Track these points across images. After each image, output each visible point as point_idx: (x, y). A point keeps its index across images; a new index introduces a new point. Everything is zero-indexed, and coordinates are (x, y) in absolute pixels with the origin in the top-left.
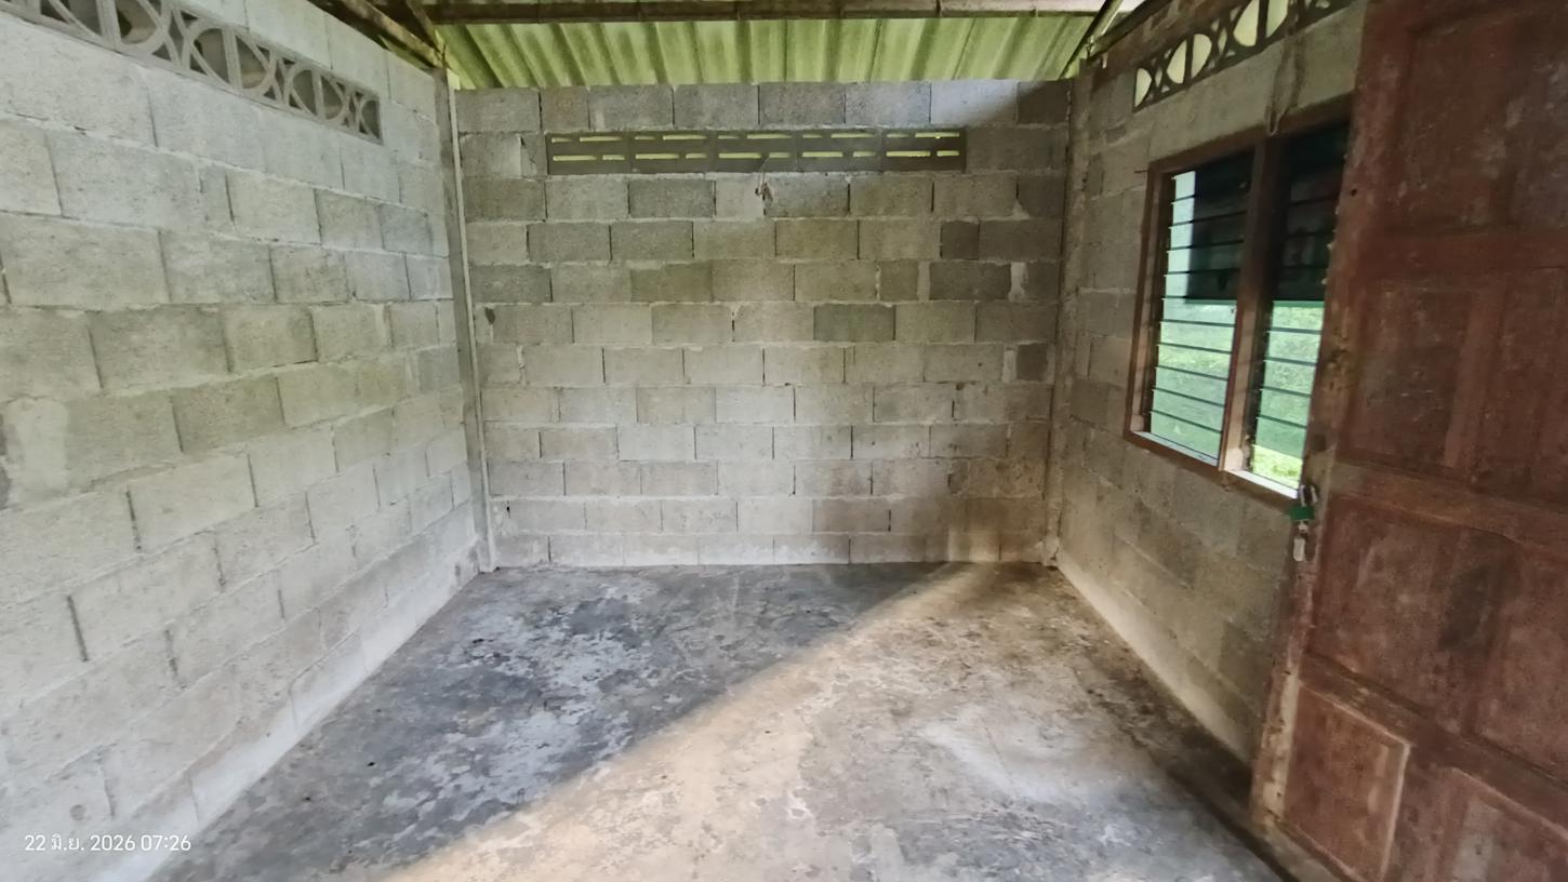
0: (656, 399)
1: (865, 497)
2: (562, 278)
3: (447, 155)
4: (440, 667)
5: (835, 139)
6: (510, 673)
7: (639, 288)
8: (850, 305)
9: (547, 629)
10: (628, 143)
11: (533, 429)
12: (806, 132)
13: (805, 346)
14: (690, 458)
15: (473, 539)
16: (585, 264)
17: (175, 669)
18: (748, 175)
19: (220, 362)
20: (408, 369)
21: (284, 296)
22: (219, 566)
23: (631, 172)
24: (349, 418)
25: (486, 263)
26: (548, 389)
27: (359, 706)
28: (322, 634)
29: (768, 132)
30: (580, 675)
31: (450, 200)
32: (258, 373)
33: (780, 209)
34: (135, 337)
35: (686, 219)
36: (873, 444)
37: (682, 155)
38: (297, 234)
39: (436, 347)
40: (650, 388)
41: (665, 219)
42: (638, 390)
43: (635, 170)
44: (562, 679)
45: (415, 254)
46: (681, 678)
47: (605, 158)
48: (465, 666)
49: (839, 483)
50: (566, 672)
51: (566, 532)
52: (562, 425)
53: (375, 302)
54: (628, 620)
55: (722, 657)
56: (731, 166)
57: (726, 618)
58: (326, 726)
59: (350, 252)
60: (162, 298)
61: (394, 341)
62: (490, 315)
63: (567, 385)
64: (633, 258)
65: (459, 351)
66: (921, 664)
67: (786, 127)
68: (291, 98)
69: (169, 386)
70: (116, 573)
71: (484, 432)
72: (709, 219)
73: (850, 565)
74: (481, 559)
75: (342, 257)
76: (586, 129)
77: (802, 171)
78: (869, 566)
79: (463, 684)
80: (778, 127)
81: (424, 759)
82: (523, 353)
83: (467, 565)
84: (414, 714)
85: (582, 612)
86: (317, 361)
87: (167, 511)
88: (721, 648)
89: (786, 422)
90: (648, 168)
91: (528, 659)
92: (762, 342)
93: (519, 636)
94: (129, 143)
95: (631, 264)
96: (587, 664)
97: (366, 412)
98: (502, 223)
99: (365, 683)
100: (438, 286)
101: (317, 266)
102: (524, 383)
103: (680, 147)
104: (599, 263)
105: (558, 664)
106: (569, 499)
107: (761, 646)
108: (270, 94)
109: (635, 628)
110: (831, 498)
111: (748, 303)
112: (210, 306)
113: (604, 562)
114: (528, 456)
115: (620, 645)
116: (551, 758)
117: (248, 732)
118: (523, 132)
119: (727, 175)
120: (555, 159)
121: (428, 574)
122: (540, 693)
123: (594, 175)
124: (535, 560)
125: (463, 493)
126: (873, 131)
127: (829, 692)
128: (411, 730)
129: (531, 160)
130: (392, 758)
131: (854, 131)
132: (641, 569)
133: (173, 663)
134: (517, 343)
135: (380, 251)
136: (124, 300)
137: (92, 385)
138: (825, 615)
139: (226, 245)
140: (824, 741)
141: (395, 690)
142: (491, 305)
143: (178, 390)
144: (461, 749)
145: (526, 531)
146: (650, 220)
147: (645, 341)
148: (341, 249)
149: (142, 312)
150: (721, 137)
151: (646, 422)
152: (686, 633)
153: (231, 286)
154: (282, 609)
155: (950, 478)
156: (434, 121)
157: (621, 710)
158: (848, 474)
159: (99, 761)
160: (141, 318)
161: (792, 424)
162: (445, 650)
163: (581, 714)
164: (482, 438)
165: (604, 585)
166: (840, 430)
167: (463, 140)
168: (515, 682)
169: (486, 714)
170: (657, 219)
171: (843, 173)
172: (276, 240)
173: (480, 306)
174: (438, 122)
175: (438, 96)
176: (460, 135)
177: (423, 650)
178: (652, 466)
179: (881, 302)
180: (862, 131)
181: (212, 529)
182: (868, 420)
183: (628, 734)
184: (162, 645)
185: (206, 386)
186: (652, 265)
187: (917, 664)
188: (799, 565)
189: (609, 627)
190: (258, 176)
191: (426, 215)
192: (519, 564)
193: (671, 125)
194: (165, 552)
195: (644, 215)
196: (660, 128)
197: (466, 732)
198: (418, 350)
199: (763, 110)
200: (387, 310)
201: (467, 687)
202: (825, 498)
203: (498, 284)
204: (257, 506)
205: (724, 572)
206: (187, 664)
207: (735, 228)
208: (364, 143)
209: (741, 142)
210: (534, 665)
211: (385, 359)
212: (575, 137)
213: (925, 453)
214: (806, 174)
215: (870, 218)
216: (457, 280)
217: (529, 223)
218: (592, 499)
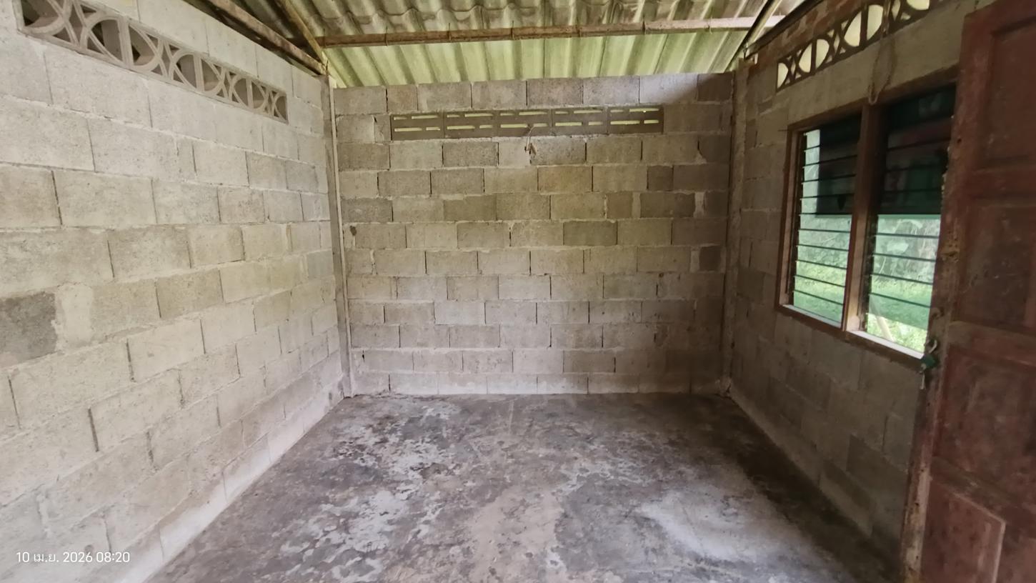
0: (459, 285)
1: (598, 349)
2: (399, 207)
3: (328, 130)
4: (318, 459)
5: (576, 114)
6: (363, 465)
7: (449, 212)
8: (587, 222)
9: (388, 436)
10: (442, 118)
11: (379, 304)
12: (557, 110)
13: (558, 249)
14: (482, 322)
15: (340, 376)
16: (414, 197)
17: (152, 458)
18: (519, 138)
19: (185, 262)
20: (301, 266)
21: (225, 219)
22: (181, 391)
23: (444, 138)
24: (263, 297)
25: (352, 197)
26: (389, 277)
27: (266, 485)
28: (244, 436)
29: (532, 110)
30: (408, 466)
31: (329, 157)
32: (208, 268)
33: (540, 160)
34: (135, 246)
35: (479, 167)
36: (603, 313)
37: (477, 126)
38: (234, 180)
39: (318, 251)
40: (456, 277)
41: (466, 168)
42: (448, 278)
43: (446, 136)
44: (397, 469)
45: (307, 192)
46: (475, 469)
47: (427, 129)
48: (334, 459)
49: (579, 340)
50: (399, 465)
51: (400, 371)
52: (398, 301)
53: (282, 223)
54: (441, 430)
55: (503, 455)
56: (508, 133)
57: (506, 430)
58: (245, 496)
59: (267, 191)
60: (152, 221)
61: (292, 248)
62: (353, 230)
63: (401, 275)
64: (445, 193)
65: (333, 254)
66: (637, 463)
67: (545, 107)
68: (233, 95)
69: (153, 276)
70: (117, 395)
71: (349, 306)
72: (494, 167)
73: (588, 394)
74: (345, 389)
75: (262, 195)
76: (416, 111)
77: (555, 135)
78: (601, 396)
79: (333, 472)
80: (539, 107)
81: (307, 521)
82: (374, 254)
83: (337, 393)
84: (301, 491)
85: (411, 425)
86: (244, 260)
87: (151, 355)
88: (502, 449)
89: (545, 299)
90: (455, 135)
91: (375, 455)
92: (530, 247)
93: (370, 440)
94: (135, 126)
95: (444, 197)
96: (414, 460)
97: (275, 292)
98: (361, 172)
99: (270, 469)
100: (321, 212)
101: (246, 200)
102: (374, 274)
103: (475, 122)
104: (424, 196)
105: (394, 459)
106: (403, 350)
107: (529, 448)
108: (221, 94)
109: (445, 435)
110: (575, 350)
111: (520, 221)
112: (180, 225)
113: (425, 392)
114: (376, 321)
115: (435, 447)
116: (390, 522)
117: (196, 500)
118: (375, 114)
119: (507, 138)
120: (396, 130)
121: (311, 399)
122: (382, 478)
123: (420, 141)
124: (380, 390)
125: (334, 345)
126: (602, 109)
127: (574, 481)
128: (298, 502)
129: (381, 131)
130: (285, 520)
131: (588, 109)
132: (448, 397)
133: (151, 453)
134: (371, 249)
135: (286, 191)
136: (129, 222)
137: (107, 275)
138: (572, 428)
139: (191, 188)
140: (571, 514)
141: (289, 475)
142: (354, 224)
143: (159, 279)
144: (331, 515)
145: (373, 371)
146: (456, 168)
147: (453, 246)
148: (262, 189)
149: (140, 230)
150: (502, 114)
151: (453, 299)
152: (478, 439)
153: (193, 213)
154: (219, 421)
155: (655, 336)
156: (320, 108)
157: (436, 490)
158: (587, 333)
159: (103, 517)
160: (140, 234)
161: (549, 301)
162: (322, 449)
163: (409, 492)
164: (347, 309)
165: (424, 407)
166: (581, 304)
167: (338, 119)
168: (367, 469)
169: (347, 492)
170: (460, 168)
171: (582, 136)
172: (221, 184)
173: (347, 225)
174: (322, 109)
175: (323, 92)
176: (336, 117)
177: (307, 448)
178: (457, 328)
179: (608, 220)
180: (594, 108)
181: (178, 367)
182: (600, 298)
183: (440, 507)
184: (144, 442)
185: (176, 276)
186: (458, 197)
187: (635, 463)
188: (554, 395)
189: (428, 435)
190: (212, 144)
191: (314, 167)
192: (369, 393)
193: (470, 108)
194: (149, 382)
195: (453, 165)
196: (463, 109)
197: (335, 504)
198: (308, 253)
199: (530, 96)
200: (289, 228)
201: (335, 473)
202: (572, 349)
203: (358, 211)
204: (205, 352)
205: (504, 399)
206: (159, 454)
207: (511, 172)
208: (277, 123)
209: (515, 116)
210: (379, 459)
211: (287, 259)
212: (409, 116)
213: (638, 320)
214: (558, 137)
215: (600, 165)
216: (333, 208)
217: (377, 171)
218: (417, 350)
